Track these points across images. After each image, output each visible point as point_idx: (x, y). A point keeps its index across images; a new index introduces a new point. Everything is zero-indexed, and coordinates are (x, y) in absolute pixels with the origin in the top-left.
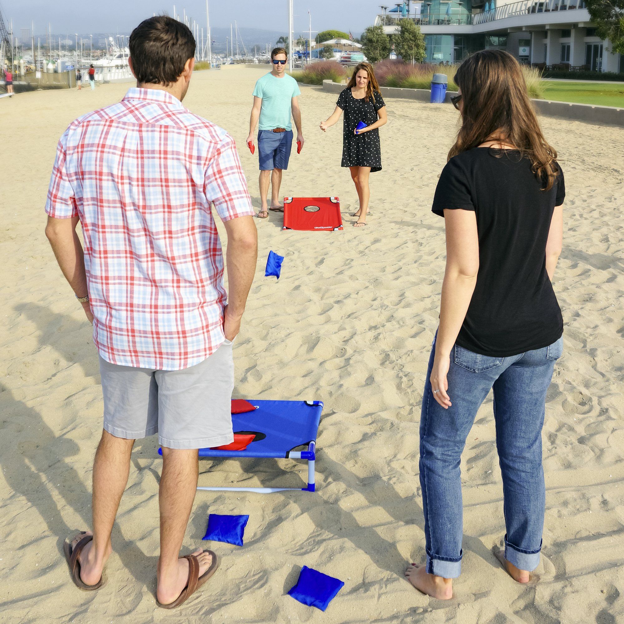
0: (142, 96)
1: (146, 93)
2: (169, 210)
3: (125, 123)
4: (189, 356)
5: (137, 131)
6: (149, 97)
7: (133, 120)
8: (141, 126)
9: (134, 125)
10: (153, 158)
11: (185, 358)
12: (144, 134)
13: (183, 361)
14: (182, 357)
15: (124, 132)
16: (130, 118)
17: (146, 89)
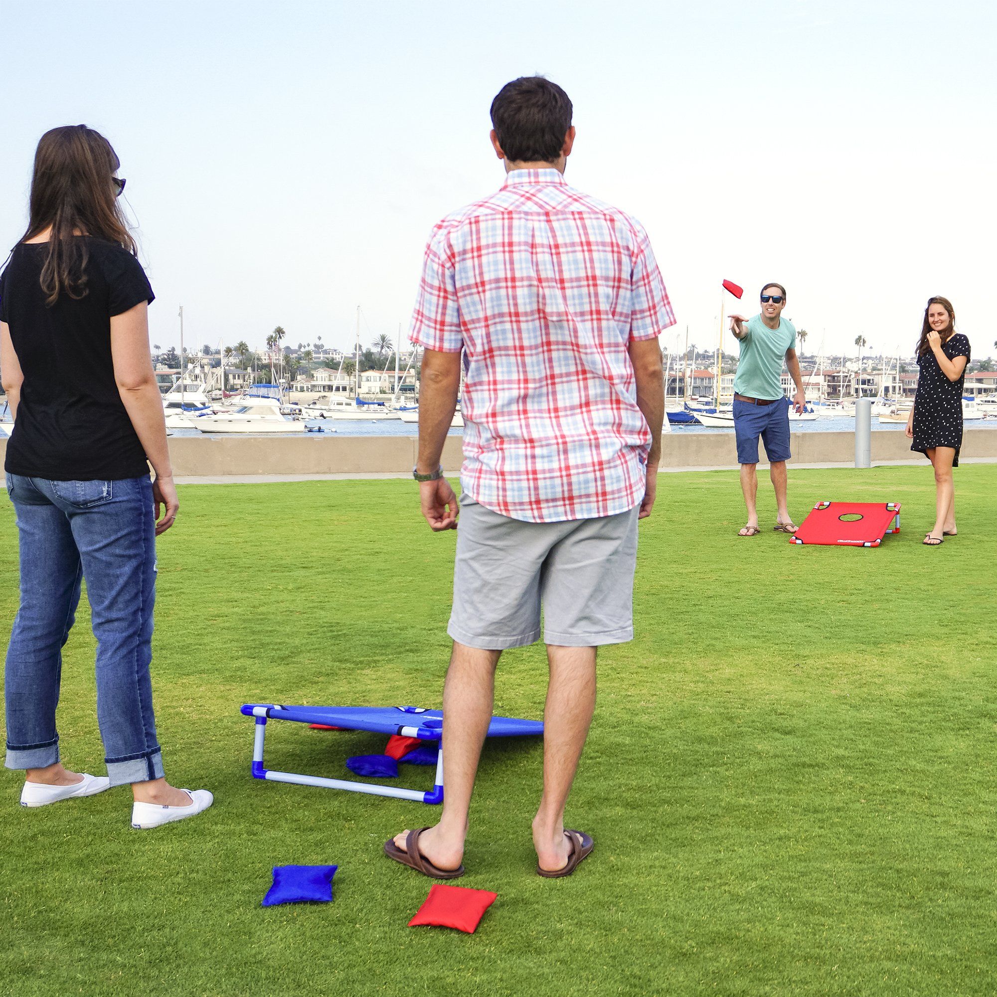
0: (533, 179)
1: (536, 175)
2: (599, 317)
3: (526, 213)
4: (608, 497)
5: (544, 221)
6: (541, 179)
7: (536, 209)
8: (547, 214)
9: (539, 214)
10: (575, 252)
11: (603, 500)
12: (555, 225)
13: (601, 504)
14: (600, 498)
15: (530, 224)
16: (530, 206)
17: (536, 170)
